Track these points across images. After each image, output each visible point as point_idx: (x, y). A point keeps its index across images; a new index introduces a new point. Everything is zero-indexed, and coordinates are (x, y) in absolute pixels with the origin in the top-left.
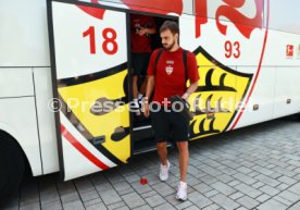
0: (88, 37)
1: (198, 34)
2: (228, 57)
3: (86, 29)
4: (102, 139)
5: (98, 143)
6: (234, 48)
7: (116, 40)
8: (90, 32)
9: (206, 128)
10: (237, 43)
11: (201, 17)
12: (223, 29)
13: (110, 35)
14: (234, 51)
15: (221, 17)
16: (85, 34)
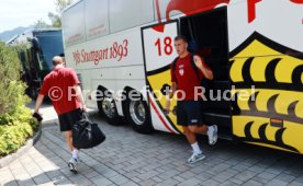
7: (171, 45)
8: (158, 42)
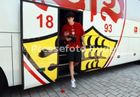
0: (39, 19)
1: (92, 20)
2: (106, 31)
3: (38, 15)
4: (44, 69)
5: (41, 71)
6: (109, 27)
7: (53, 21)
8: (40, 17)
9: (94, 66)
10: (110, 25)
11: (94, 12)
12: (104, 18)
13: (50, 19)
14: (109, 29)
15: (103, 12)
16: (38, 18)
